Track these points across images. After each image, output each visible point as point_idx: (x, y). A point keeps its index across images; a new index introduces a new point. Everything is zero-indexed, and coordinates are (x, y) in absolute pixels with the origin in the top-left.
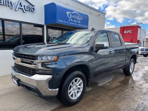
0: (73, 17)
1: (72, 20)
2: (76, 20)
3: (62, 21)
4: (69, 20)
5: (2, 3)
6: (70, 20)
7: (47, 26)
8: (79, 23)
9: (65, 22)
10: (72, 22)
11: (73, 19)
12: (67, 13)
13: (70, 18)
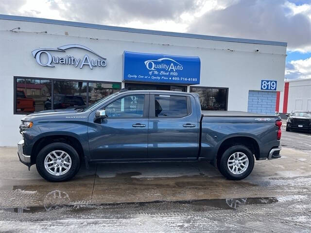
0: (160, 67)
1: (156, 73)
2: (166, 72)
3: (136, 76)
4: (150, 73)
5: (64, 63)
6: (153, 73)
7: (125, 83)
8: (172, 76)
9: (143, 77)
10: (156, 76)
11: (159, 70)
12: (145, 62)
13: (152, 69)
